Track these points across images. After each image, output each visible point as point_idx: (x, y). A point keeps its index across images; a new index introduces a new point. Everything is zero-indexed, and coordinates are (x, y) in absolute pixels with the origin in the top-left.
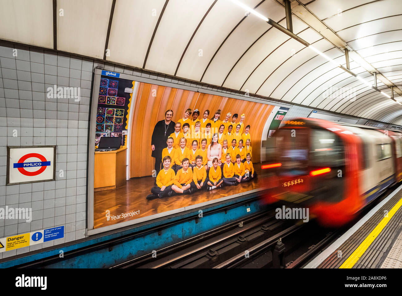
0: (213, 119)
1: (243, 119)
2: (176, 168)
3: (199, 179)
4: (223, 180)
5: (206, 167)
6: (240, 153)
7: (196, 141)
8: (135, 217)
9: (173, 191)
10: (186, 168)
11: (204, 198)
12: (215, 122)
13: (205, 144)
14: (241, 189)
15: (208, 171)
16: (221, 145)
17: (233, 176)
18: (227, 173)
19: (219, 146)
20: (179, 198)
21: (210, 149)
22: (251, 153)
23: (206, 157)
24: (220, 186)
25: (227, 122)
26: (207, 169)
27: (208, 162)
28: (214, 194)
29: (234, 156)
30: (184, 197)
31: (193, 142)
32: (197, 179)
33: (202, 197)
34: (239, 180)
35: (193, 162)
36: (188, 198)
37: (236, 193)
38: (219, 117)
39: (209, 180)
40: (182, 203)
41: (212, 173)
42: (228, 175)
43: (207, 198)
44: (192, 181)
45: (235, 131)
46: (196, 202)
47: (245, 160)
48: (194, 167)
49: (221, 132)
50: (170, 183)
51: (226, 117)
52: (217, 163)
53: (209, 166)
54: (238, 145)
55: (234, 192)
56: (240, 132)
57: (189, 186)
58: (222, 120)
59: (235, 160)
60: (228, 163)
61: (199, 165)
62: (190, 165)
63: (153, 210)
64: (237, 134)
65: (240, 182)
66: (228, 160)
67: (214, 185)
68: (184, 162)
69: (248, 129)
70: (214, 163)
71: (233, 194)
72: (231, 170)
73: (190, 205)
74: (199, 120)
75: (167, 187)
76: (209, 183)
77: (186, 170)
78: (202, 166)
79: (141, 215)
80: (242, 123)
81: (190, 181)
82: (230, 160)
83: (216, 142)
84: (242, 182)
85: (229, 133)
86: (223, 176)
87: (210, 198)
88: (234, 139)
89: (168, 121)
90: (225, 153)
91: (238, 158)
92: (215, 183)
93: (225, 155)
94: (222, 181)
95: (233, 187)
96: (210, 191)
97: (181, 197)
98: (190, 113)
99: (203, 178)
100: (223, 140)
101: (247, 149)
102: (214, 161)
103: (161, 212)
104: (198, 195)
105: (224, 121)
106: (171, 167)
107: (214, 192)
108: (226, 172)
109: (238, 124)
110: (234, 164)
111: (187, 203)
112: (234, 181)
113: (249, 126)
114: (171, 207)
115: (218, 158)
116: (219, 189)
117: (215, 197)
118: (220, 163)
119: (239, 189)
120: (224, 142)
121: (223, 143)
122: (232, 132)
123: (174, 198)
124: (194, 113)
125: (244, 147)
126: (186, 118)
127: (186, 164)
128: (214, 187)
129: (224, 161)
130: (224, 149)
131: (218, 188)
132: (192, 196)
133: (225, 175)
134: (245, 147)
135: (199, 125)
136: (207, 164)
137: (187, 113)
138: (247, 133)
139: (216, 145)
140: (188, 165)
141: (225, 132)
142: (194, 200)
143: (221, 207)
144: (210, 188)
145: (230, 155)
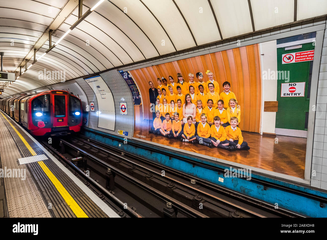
0: (179, 82)
1: (212, 76)
2: (162, 118)
3: (176, 130)
4: (197, 138)
5: (181, 122)
6: (220, 115)
7: (173, 101)
8: (144, 139)
9: (160, 132)
10: (168, 119)
11: (178, 146)
12: (182, 84)
13: (180, 104)
14: (217, 154)
15: (183, 126)
16: (195, 105)
17: (209, 138)
18: (201, 133)
19: (193, 105)
20: (163, 138)
21: (185, 108)
22: (239, 118)
23: (182, 115)
24: (193, 142)
25: (194, 82)
26: (182, 124)
27: (184, 118)
28: (186, 146)
29: (211, 117)
30: (165, 139)
31: (171, 101)
32: (175, 130)
33: (176, 144)
34: (216, 144)
35: (172, 116)
36: (167, 140)
37: (209, 155)
38: (183, 79)
39: (183, 133)
40: (163, 142)
41: (187, 128)
42: (203, 134)
43: (179, 146)
44: (171, 130)
45: (208, 90)
46: (171, 145)
47: (228, 124)
48: (173, 121)
49: (193, 92)
50: (159, 127)
51: (190, 78)
52: (191, 121)
53: (184, 122)
54: (217, 106)
55: (207, 153)
56: (216, 91)
57: (169, 132)
58: (188, 82)
59: (212, 122)
60: (203, 123)
61: (177, 120)
62: (170, 118)
63: (150, 139)
64: (213, 94)
65: (217, 146)
66: (203, 120)
67: (187, 139)
68: (167, 116)
69: (227, 87)
70: (189, 121)
71: (206, 154)
72: (207, 131)
73: (168, 145)
74: (169, 85)
75: (157, 129)
76: (183, 135)
77: (168, 121)
78: (178, 121)
79: (146, 139)
80: (213, 80)
81: (170, 130)
82: (205, 120)
83: (189, 102)
84: (220, 147)
85: (201, 94)
86: (196, 134)
87: (182, 147)
88: (210, 99)
89: (153, 88)
90: (200, 113)
91: (216, 120)
92: (188, 137)
93: (200, 115)
94: (195, 138)
95: (207, 148)
96: (183, 142)
97: (164, 138)
98: (161, 81)
99: (179, 130)
100: (196, 100)
101: (231, 111)
102: (188, 119)
103: (153, 142)
104: (173, 141)
105: (190, 83)
106: (160, 117)
107: (186, 144)
108: (200, 131)
109: (208, 82)
110: (210, 126)
111: (166, 143)
112: (209, 143)
113: (226, 83)
114: (158, 141)
115: (193, 117)
116: (191, 144)
117: (186, 148)
118: (194, 122)
119: (214, 153)
120: (198, 102)
121: (197, 104)
122: (205, 91)
123: (160, 137)
124: (163, 80)
125: (226, 108)
126: (161, 85)
127: (168, 117)
128: (186, 140)
129: (199, 120)
130: (199, 109)
131: (190, 142)
132: (170, 140)
133: (198, 133)
134: (228, 109)
135: (171, 89)
136: (182, 120)
137: (159, 81)
138: (227, 92)
139: (190, 105)
140: (169, 118)
141: (196, 92)
142: (171, 143)
143: (185, 158)
144: (184, 140)
145: (205, 115)
